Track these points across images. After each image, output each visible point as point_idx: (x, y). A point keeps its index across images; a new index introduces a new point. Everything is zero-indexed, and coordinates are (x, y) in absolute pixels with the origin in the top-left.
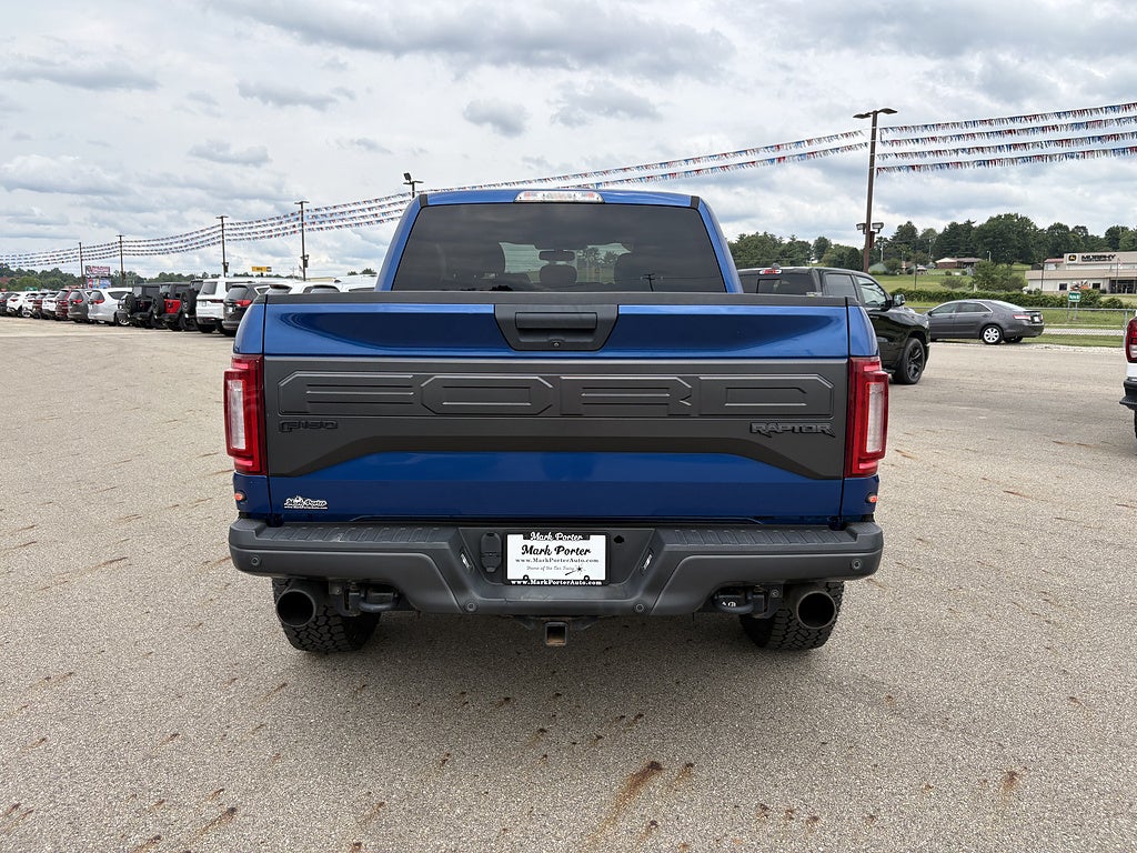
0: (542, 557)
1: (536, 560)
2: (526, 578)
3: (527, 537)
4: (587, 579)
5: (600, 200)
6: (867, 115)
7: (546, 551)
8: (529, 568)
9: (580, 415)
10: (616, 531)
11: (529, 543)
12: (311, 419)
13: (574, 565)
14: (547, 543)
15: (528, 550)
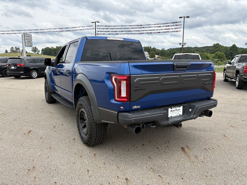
0: (174, 112)
1: (172, 113)
2: (171, 116)
3: (171, 108)
4: (180, 115)
5: (123, 40)
6: (94, 22)
7: (174, 111)
8: (171, 114)
9: (184, 83)
10: (184, 105)
11: (171, 109)
12: (141, 88)
13: (178, 113)
14: (174, 109)
15: (171, 111)
